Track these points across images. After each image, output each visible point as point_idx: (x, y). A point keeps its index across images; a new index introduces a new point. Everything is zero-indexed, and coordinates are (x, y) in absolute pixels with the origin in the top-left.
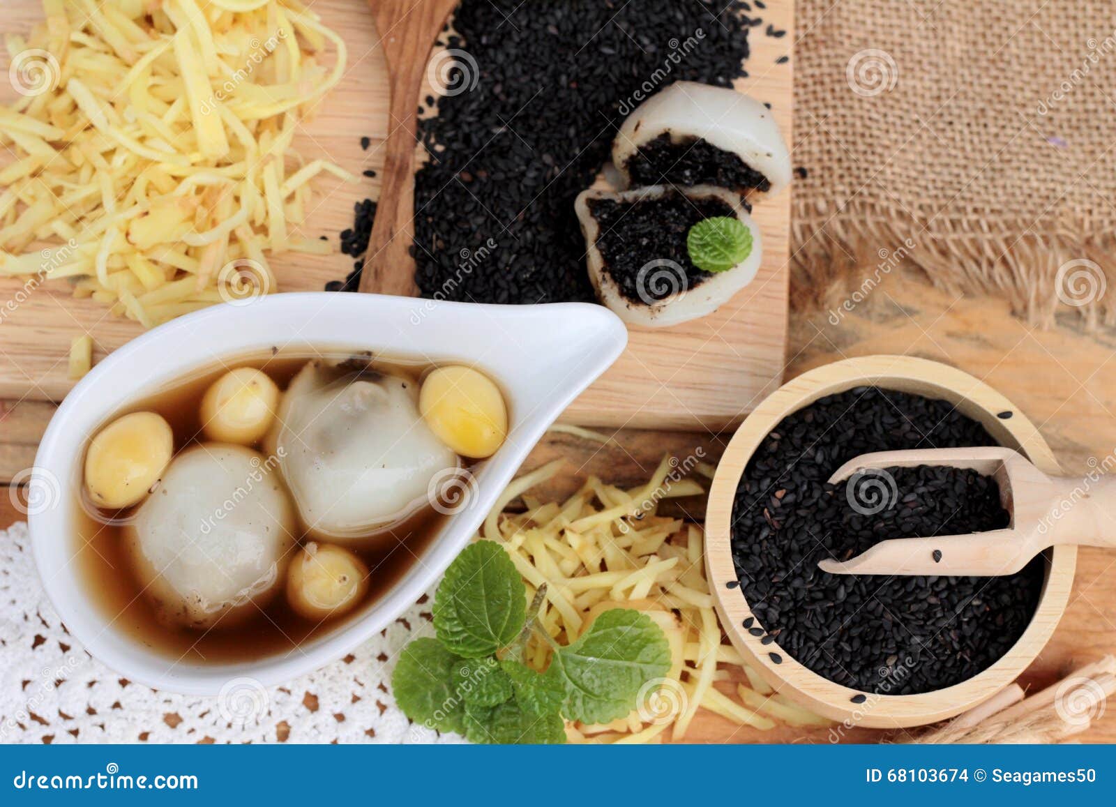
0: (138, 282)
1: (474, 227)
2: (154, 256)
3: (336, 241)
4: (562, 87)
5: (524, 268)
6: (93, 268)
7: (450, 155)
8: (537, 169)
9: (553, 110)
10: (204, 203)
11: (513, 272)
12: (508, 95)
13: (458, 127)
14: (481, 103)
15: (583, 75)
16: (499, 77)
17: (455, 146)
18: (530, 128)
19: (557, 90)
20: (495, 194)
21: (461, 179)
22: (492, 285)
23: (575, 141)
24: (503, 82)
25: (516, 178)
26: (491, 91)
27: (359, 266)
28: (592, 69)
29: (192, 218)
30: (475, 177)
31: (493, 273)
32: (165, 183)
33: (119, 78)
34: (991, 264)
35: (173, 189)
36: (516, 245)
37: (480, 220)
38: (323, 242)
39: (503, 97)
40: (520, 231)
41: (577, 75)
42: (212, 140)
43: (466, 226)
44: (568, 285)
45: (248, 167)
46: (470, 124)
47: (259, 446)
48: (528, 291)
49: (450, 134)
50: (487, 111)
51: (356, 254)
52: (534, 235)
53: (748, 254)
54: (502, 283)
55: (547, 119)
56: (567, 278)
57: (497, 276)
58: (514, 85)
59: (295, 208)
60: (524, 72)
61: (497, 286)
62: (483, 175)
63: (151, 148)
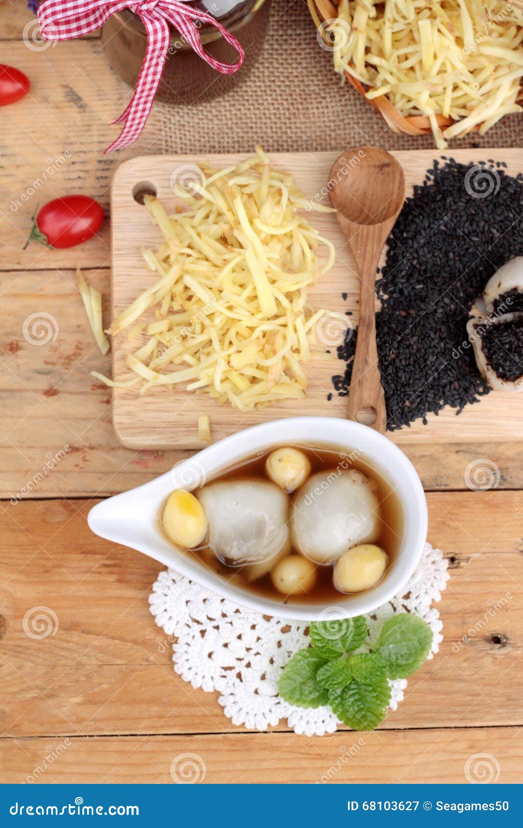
0: (235, 386)
1: (412, 342)
2: (242, 372)
3: (335, 353)
4: (451, 260)
5: (441, 363)
6: (213, 381)
7: (392, 300)
8: (442, 307)
9: (446, 272)
10: (267, 342)
11: (436, 366)
12: (421, 265)
13: (395, 285)
14: (407, 271)
15: (462, 253)
16: (415, 255)
17: (395, 295)
18: (436, 284)
19: (447, 261)
20: (422, 323)
21: (400, 315)
22: (424, 373)
23: (461, 290)
24: (418, 258)
25: (432, 313)
26: (411, 263)
27: (350, 366)
28: (467, 249)
29: (262, 350)
30: (409, 314)
31: (424, 367)
32: (245, 332)
33: (215, 276)
35: (251, 335)
36: (436, 351)
37: (415, 339)
38: (328, 354)
39: (418, 266)
40: (438, 343)
41: (459, 253)
42: (268, 306)
43: (408, 343)
44: (464, 370)
45: (287, 319)
46: (402, 283)
48: (444, 375)
49: (391, 289)
50: (411, 275)
51: (346, 359)
52: (445, 345)
54: (430, 372)
55: (443, 277)
56: (463, 366)
57: (427, 368)
58: (424, 259)
59: (312, 336)
60: (429, 252)
61: (427, 374)
62: (413, 312)
63: (236, 313)
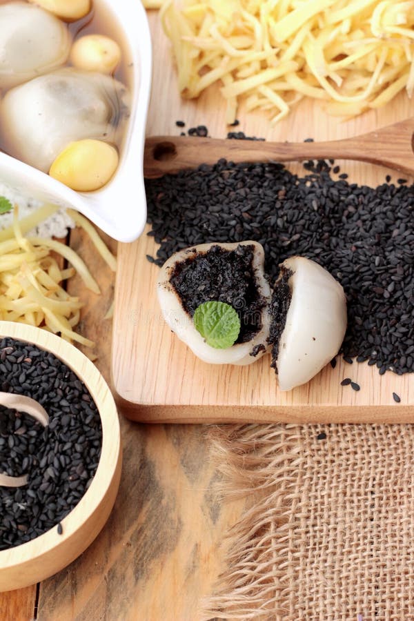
11: (207, 217)
34: (253, 568)
35: (250, 12)
36: (224, 215)
40: (235, 216)
47: (69, 64)
53: (213, 347)
